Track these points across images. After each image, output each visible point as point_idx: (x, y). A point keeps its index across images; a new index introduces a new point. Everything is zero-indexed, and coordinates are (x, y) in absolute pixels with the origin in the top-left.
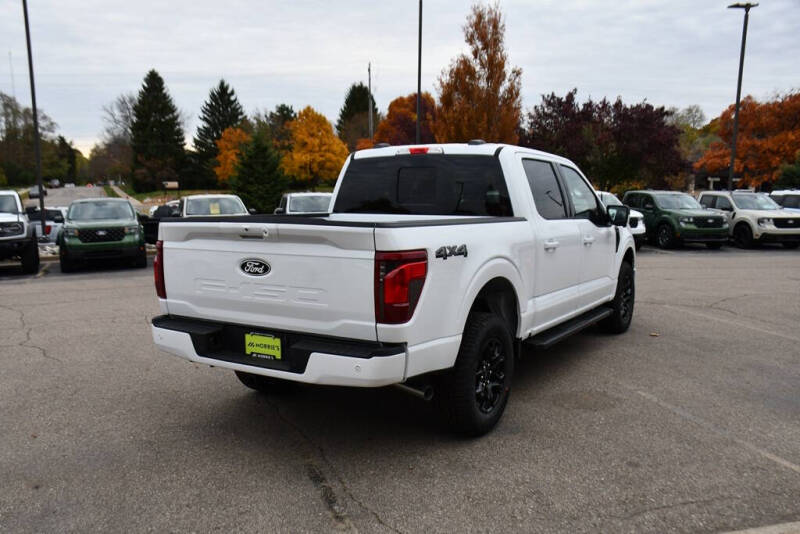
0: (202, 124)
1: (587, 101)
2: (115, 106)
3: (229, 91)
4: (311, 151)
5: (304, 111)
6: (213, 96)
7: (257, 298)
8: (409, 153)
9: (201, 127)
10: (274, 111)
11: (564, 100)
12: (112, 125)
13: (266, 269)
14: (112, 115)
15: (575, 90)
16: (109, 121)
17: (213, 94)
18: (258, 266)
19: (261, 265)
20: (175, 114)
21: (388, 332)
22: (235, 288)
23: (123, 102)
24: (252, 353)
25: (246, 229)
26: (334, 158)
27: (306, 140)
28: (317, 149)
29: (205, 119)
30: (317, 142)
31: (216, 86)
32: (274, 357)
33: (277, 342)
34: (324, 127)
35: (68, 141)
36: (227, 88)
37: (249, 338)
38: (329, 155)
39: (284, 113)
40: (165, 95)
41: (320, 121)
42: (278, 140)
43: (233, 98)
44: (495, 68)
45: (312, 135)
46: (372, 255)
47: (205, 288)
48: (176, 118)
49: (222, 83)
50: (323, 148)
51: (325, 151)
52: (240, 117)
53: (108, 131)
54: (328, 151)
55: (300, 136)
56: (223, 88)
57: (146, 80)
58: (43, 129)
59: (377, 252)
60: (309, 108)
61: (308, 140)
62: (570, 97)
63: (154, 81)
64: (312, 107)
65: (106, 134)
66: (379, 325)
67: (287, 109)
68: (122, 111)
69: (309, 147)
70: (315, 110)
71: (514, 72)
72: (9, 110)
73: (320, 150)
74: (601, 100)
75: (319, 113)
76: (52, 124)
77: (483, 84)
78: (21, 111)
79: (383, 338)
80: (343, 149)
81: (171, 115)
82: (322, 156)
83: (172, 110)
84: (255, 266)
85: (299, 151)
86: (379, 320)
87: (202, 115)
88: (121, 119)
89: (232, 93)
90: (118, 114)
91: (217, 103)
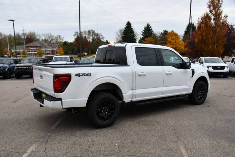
0: (141, 36)
2: (119, 32)
3: (150, 27)
4: (172, 44)
5: (171, 32)
6: (145, 28)
8: (108, 46)
9: (141, 37)
10: (163, 32)
12: (118, 37)
13: (42, 78)
14: (118, 34)
16: (117, 36)
17: (145, 27)
20: (134, 34)
23: (121, 31)
26: (180, 46)
27: (171, 41)
28: (174, 43)
29: (142, 35)
30: (174, 41)
31: (146, 25)
34: (177, 37)
35: (108, 42)
36: (149, 26)
38: (178, 45)
39: (166, 32)
40: (132, 28)
41: (176, 35)
42: (162, 41)
43: (151, 28)
44: (218, 16)
45: (173, 39)
48: (134, 35)
49: (148, 24)
50: (176, 43)
51: (177, 44)
52: (153, 34)
53: (117, 39)
54: (178, 44)
55: (169, 40)
56: (148, 26)
57: (126, 24)
58: (101, 39)
59: (54, 74)
60: (172, 31)
61: (172, 41)
63: (129, 24)
64: (173, 31)
65: (116, 40)
67: (166, 31)
68: (120, 33)
69: (172, 43)
70: (174, 32)
71: (225, 16)
72: (93, 34)
73: (175, 44)
75: (175, 32)
76: (103, 37)
77: (213, 21)
78: (96, 34)
80: (182, 43)
81: (133, 34)
82: (176, 46)
83: (133, 32)
85: (169, 44)
86: (55, 92)
87: (142, 34)
88: (120, 35)
89: (151, 27)
90: (119, 34)
91: (146, 30)
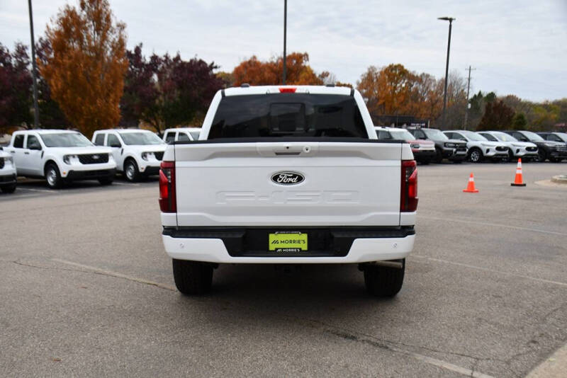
1: (151, 55)
7: (289, 203)
8: (279, 92)
11: (133, 52)
13: (300, 179)
15: (141, 44)
18: (292, 177)
19: (294, 176)
21: (408, 218)
22: (267, 196)
24: (277, 249)
25: (288, 148)
32: (300, 249)
33: (304, 237)
37: (272, 237)
46: (399, 163)
47: (227, 199)
59: (402, 161)
62: (138, 50)
66: (402, 213)
71: (119, 26)
74: (165, 54)
79: (404, 223)
84: (288, 177)
86: (402, 210)
